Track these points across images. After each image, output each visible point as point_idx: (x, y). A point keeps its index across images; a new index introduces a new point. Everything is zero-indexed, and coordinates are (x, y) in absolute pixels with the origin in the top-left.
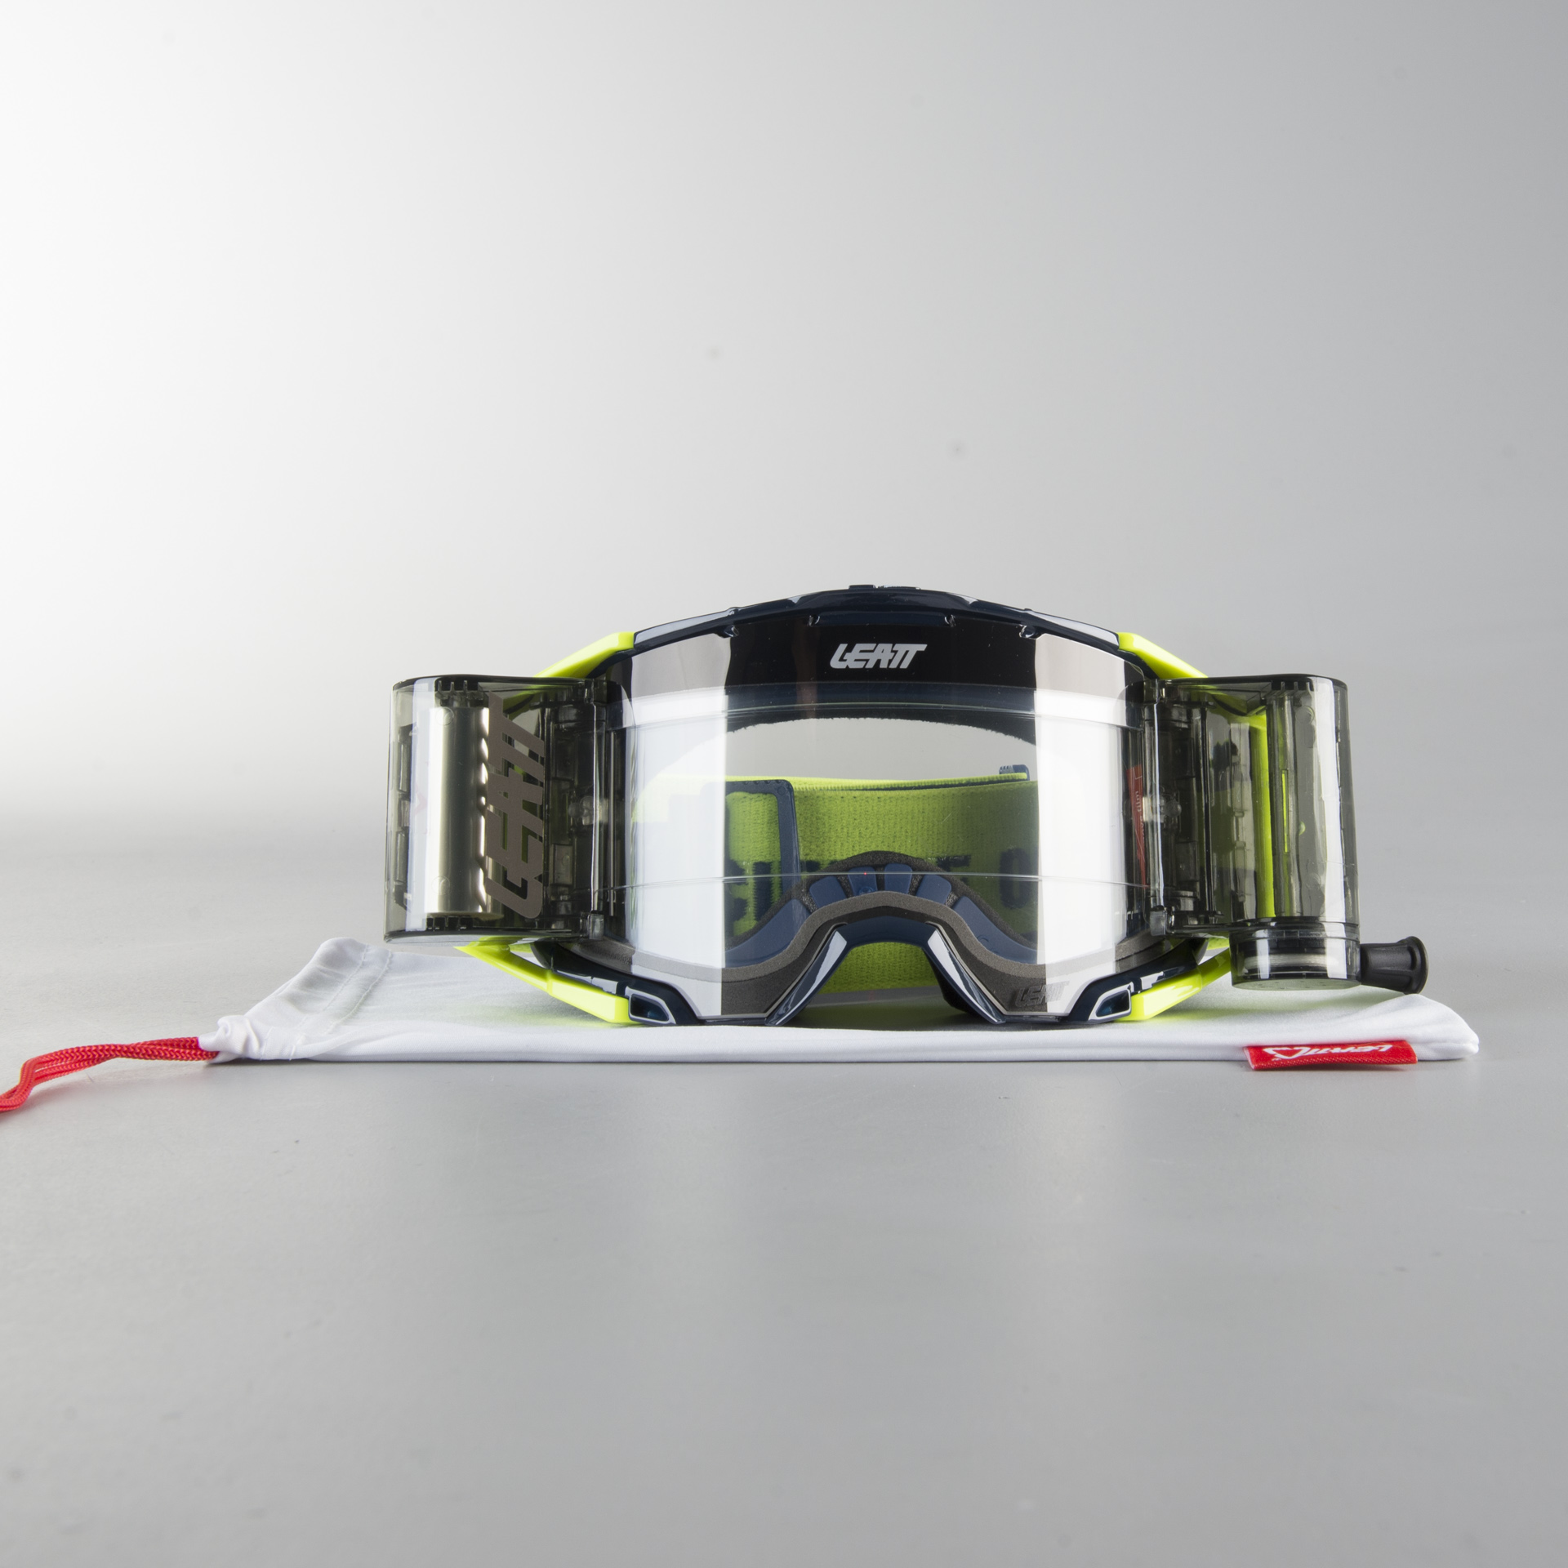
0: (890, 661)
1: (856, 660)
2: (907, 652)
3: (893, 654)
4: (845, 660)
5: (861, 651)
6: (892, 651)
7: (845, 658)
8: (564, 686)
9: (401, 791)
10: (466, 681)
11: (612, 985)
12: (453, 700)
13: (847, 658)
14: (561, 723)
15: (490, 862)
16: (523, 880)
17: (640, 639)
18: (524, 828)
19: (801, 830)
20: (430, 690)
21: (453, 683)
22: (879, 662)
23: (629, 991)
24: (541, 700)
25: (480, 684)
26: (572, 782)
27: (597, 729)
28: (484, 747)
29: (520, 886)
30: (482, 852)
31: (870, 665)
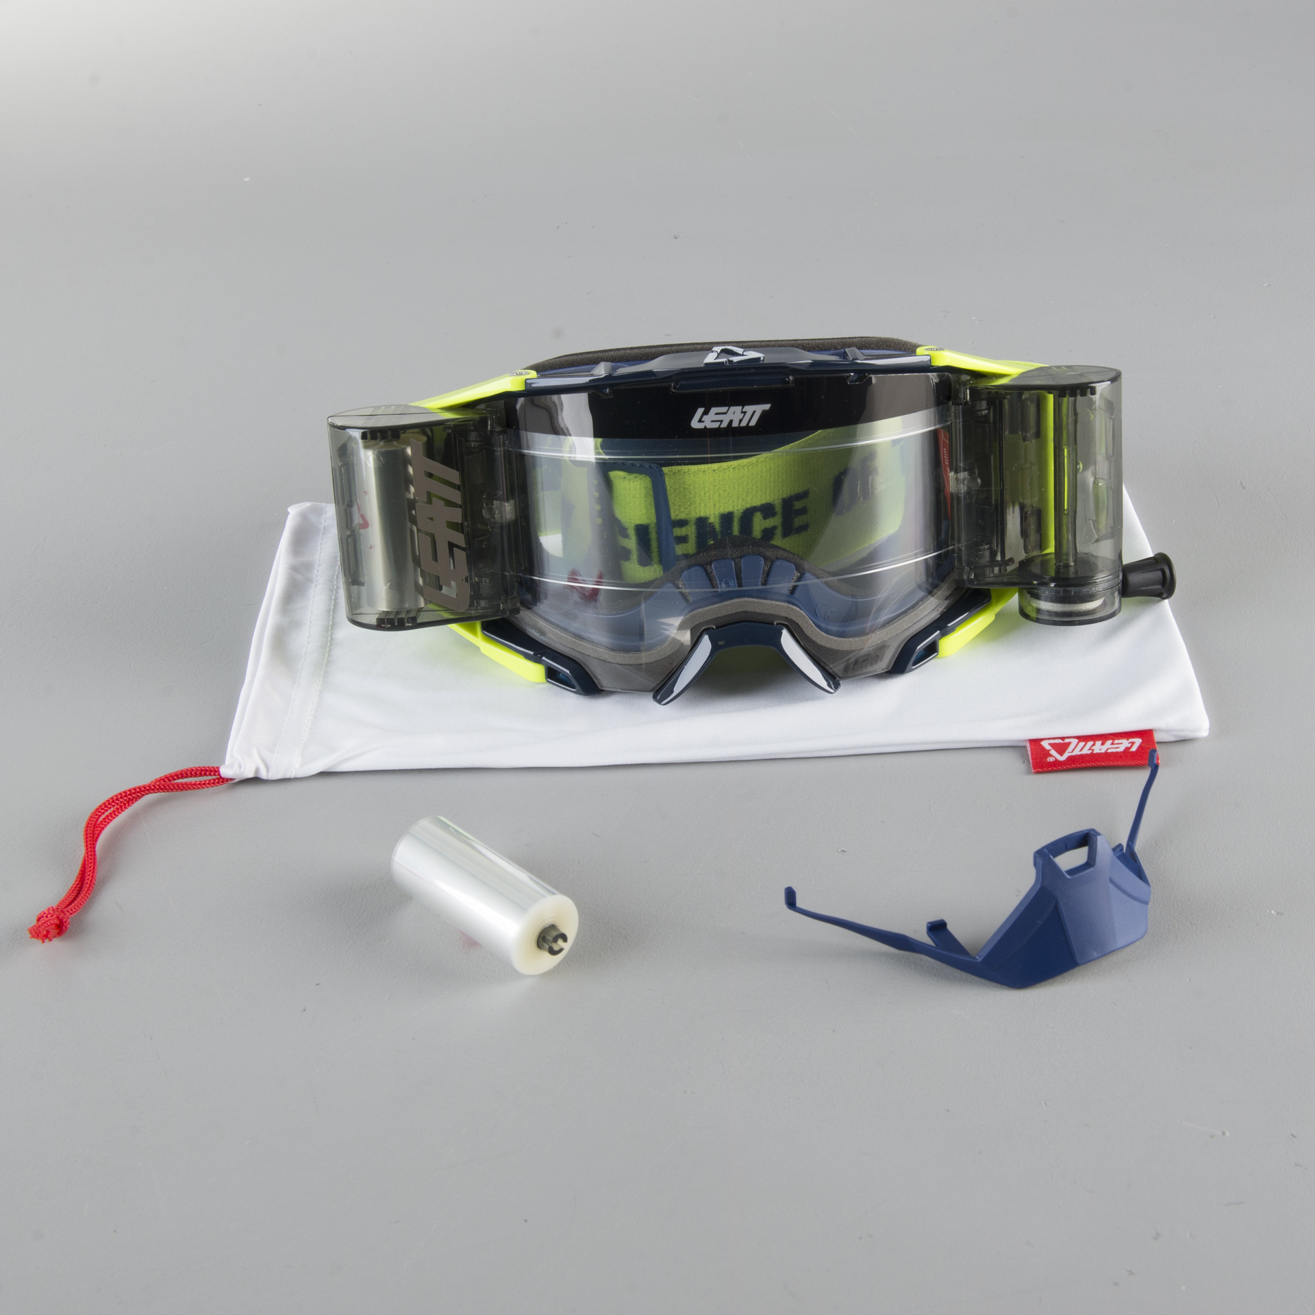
0: (741, 421)
1: (712, 421)
2: (754, 412)
3: (743, 414)
4: (703, 422)
5: (716, 414)
6: (742, 412)
7: (703, 420)
10: (389, 432)
13: (705, 420)
18: (450, 543)
19: (672, 498)
21: (379, 434)
22: (731, 422)
23: (544, 659)
25: (401, 432)
31: (724, 425)
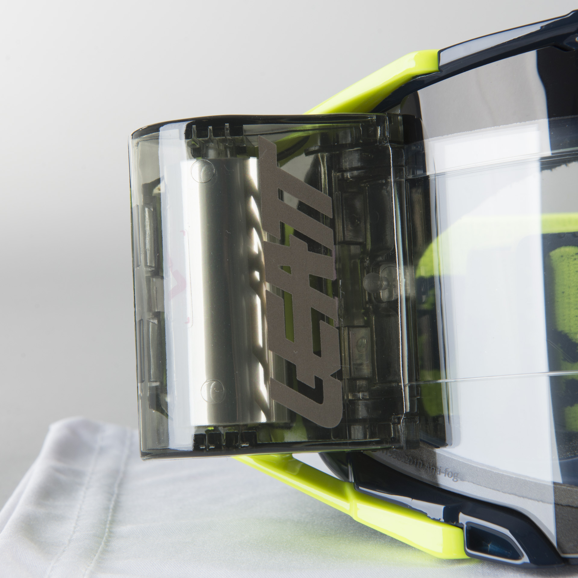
8: (348, 125)
9: (151, 267)
10: (227, 125)
11: (438, 509)
12: (208, 148)
14: (346, 171)
15: (270, 356)
16: (316, 378)
17: (446, 58)
18: (314, 312)
20: (180, 138)
21: (210, 127)
23: (463, 518)
24: (319, 144)
25: (245, 127)
26: (363, 245)
27: (395, 176)
28: (254, 206)
29: (314, 387)
30: (260, 342)
